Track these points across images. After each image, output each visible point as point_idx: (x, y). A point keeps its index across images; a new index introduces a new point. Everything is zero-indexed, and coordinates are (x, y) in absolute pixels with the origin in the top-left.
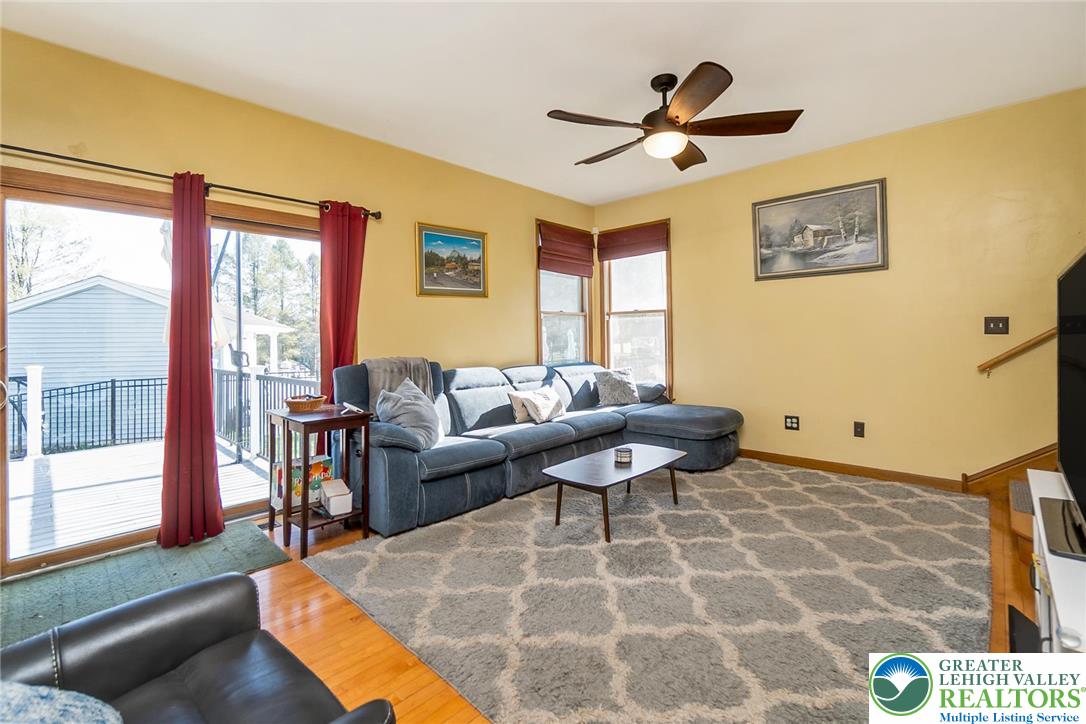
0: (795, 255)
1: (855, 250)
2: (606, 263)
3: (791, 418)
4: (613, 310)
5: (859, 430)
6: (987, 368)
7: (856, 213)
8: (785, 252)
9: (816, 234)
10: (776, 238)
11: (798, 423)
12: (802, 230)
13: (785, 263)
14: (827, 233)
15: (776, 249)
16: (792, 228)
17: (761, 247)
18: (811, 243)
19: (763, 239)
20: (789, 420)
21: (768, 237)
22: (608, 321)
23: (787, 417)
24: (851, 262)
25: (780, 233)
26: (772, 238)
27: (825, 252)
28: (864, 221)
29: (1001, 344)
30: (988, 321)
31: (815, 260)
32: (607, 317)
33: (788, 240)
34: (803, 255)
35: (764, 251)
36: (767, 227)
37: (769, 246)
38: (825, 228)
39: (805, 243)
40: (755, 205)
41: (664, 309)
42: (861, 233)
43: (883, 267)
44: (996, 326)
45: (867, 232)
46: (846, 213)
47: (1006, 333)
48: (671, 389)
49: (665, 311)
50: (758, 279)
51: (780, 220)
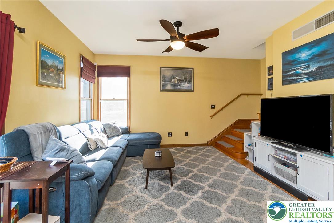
0: (172, 85)
1: (186, 85)
2: (100, 78)
3: (170, 133)
4: (102, 98)
5: (187, 134)
6: (212, 117)
7: (187, 76)
8: (169, 84)
9: (177, 80)
10: (167, 79)
11: (171, 134)
12: (174, 78)
13: (169, 87)
14: (180, 80)
15: (167, 82)
16: (171, 77)
17: (162, 81)
18: (176, 82)
19: (163, 79)
20: (169, 134)
21: (165, 78)
22: (100, 102)
23: (168, 133)
24: (186, 89)
25: (168, 78)
26: (166, 79)
27: (179, 85)
28: (189, 78)
29: (214, 111)
30: (212, 105)
31: (177, 87)
32: (100, 101)
33: (170, 80)
34: (174, 85)
35: (163, 83)
36: (164, 75)
37: (165, 81)
38: (180, 78)
39: (174, 82)
40: (161, 68)
41: (127, 98)
42: (188, 81)
43: (193, 91)
44: (213, 107)
45: (190, 81)
46: (185, 75)
47: (214, 108)
48: (129, 128)
49: (127, 99)
50: (161, 91)
51: (168, 74)
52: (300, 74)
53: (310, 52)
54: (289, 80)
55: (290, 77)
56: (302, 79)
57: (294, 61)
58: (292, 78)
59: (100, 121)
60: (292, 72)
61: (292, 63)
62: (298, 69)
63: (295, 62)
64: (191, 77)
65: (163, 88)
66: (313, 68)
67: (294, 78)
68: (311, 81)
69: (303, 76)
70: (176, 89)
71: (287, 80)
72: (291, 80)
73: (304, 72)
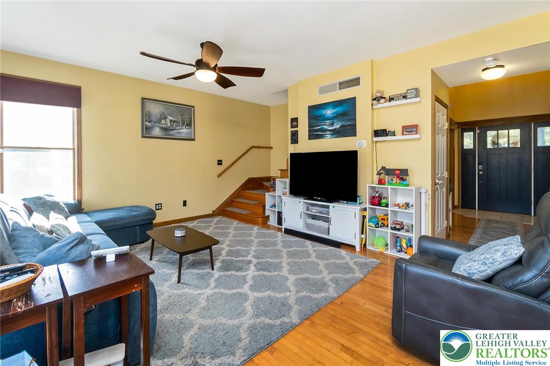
0: (162, 128)
1: (184, 131)
3: (158, 204)
4: (5, 145)
5: (185, 203)
6: (219, 176)
7: (186, 117)
8: (158, 126)
9: (171, 121)
10: (154, 119)
11: (161, 206)
12: (165, 118)
13: (157, 131)
14: (175, 122)
15: (154, 124)
16: (161, 116)
17: (146, 121)
18: (169, 125)
19: (147, 117)
20: (157, 206)
21: (150, 117)
22: (2, 154)
23: (156, 205)
24: (183, 136)
25: (155, 117)
26: (151, 118)
27: (174, 130)
28: (188, 120)
29: (222, 168)
30: (218, 161)
31: (170, 133)
33: (159, 121)
34: (165, 130)
35: (147, 124)
36: (149, 112)
37: (150, 122)
38: (175, 119)
39: (166, 124)
40: (143, 99)
41: (72, 147)
42: (187, 125)
43: (194, 140)
44: (220, 163)
45: (189, 125)
46: (182, 115)
47: (221, 164)
48: (80, 202)
49: (74, 149)
50: (143, 137)
51: (155, 110)
52: (326, 130)
53: (334, 111)
54: (315, 135)
55: (316, 132)
56: (327, 135)
57: (320, 116)
58: (318, 133)
60: (318, 128)
61: (318, 118)
62: (324, 125)
63: (321, 118)
64: (191, 119)
65: (146, 132)
66: (337, 126)
67: (320, 133)
68: (335, 137)
69: (328, 133)
70: (167, 134)
71: (313, 134)
72: (317, 134)
73: (329, 128)
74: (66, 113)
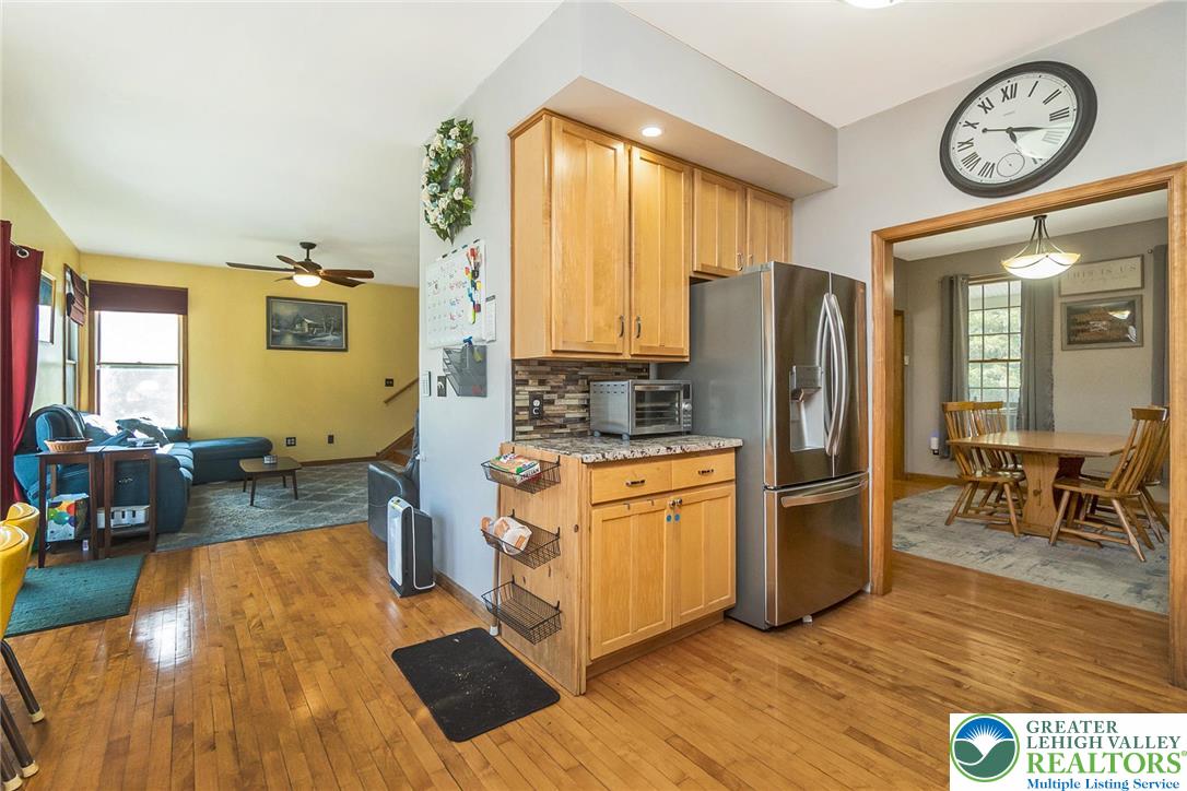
0: (295, 335)
2: (96, 313)
4: (102, 361)
5: (331, 439)
6: (387, 402)
7: (332, 318)
9: (310, 325)
10: (284, 324)
11: (295, 441)
12: (302, 322)
13: (289, 340)
14: (316, 326)
15: (284, 330)
16: (294, 319)
17: (273, 327)
18: (307, 330)
19: (275, 321)
20: (289, 440)
21: (278, 321)
22: (99, 371)
23: (288, 438)
25: (286, 320)
26: (281, 322)
28: (336, 324)
29: (392, 391)
30: (387, 380)
32: (97, 367)
33: (292, 326)
34: (301, 337)
35: (275, 330)
36: (276, 315)
37: (279, 328)
38: (316, 323)
39: (303, 330)
40: (268, 298)
41: (177, 362)
42: (334, 330)
43: (346, 350)
44: (389, 383)
45: (338, 330)
46: (326, 317)
47: (392, 385)
48: (185, 430)
49: (179, 365)
50: (269, 348)
51: (286, 311)
59: (99, 414)
64: (341, 320)
65: (274, 342)
74: (169, 322)
